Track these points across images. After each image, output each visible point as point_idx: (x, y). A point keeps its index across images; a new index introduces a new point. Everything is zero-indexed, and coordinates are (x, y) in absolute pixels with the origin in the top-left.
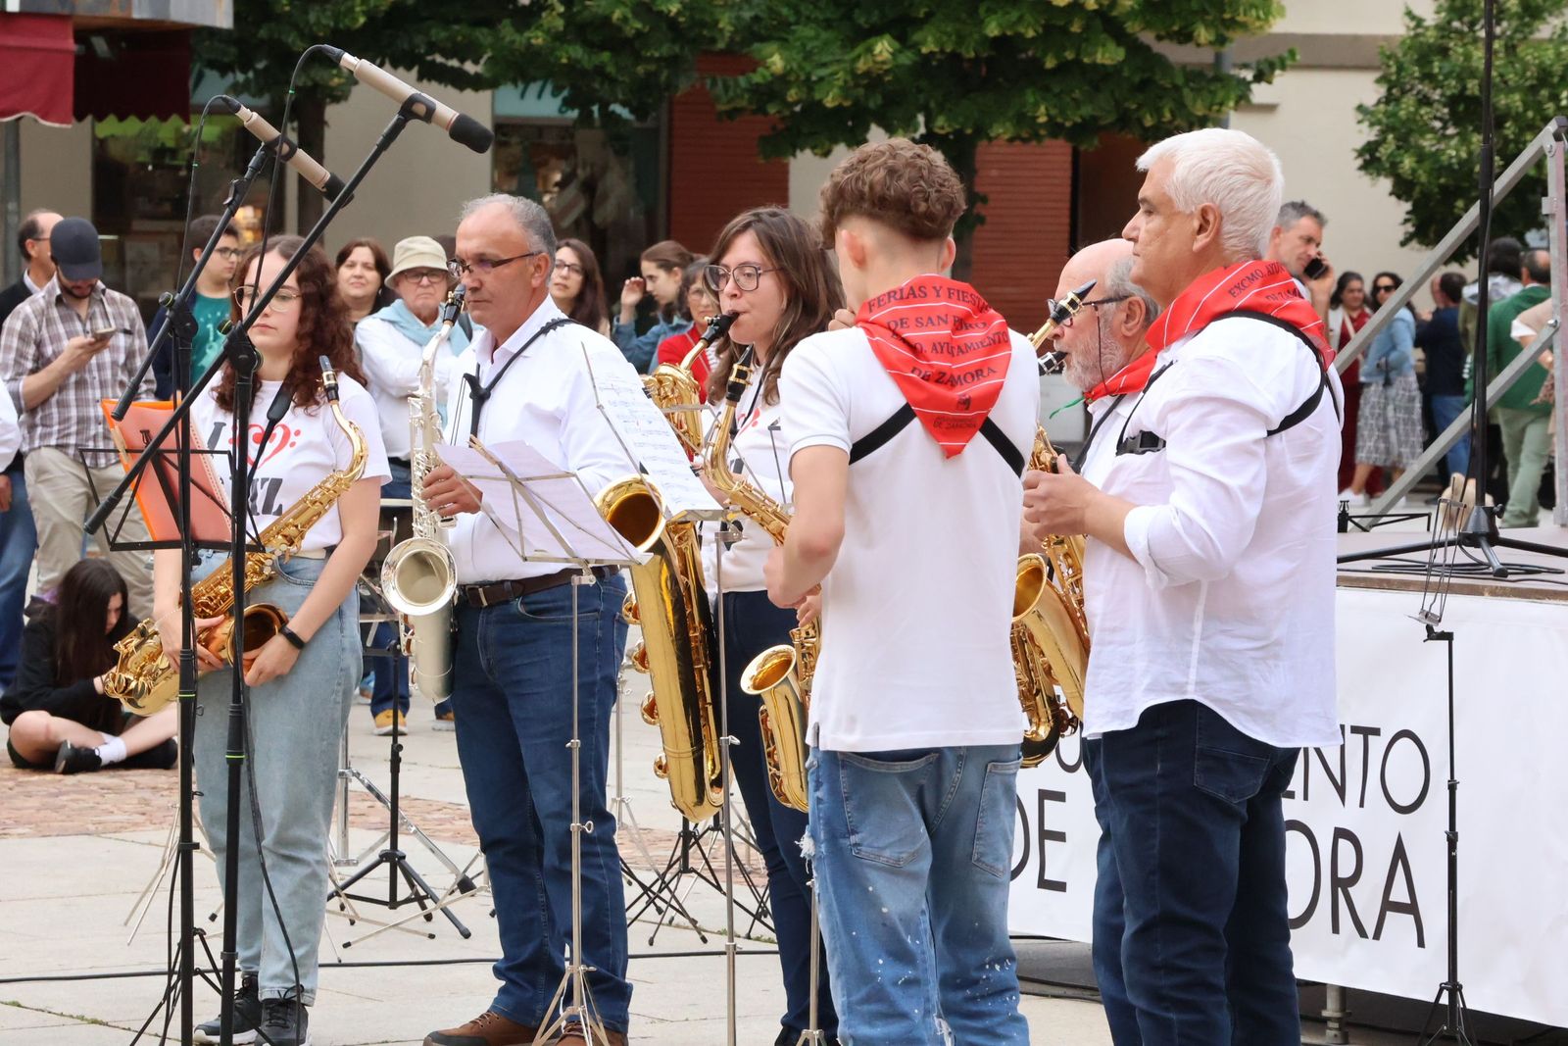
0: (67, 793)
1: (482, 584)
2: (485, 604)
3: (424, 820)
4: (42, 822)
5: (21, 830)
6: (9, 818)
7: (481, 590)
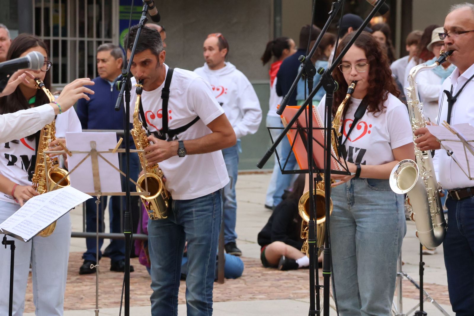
0: (283, 279)
1: (457, 189)
2: (459, 199)
3: (441, 295)
4: (271, 292)
5: (261, 296)
6: (256, 291)
7: (456, 192)
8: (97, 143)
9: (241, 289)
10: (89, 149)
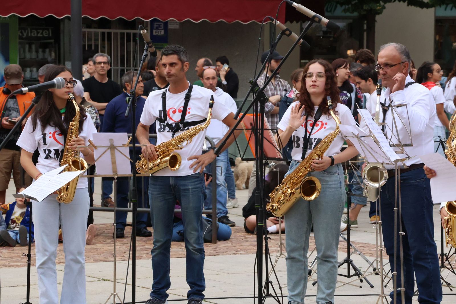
4: (249, 250)
5: (241, 252)
6: (239, 248)
8: (114, 140)
9: (227, 247)
10: (108, 144)
